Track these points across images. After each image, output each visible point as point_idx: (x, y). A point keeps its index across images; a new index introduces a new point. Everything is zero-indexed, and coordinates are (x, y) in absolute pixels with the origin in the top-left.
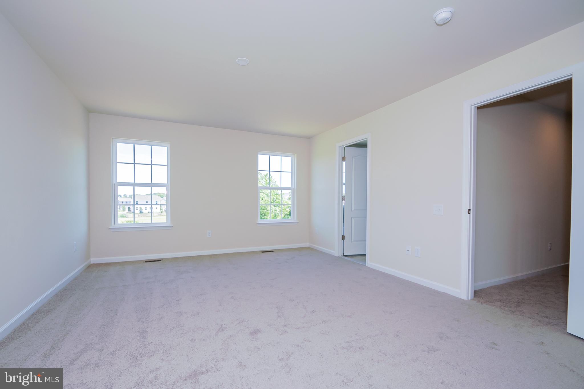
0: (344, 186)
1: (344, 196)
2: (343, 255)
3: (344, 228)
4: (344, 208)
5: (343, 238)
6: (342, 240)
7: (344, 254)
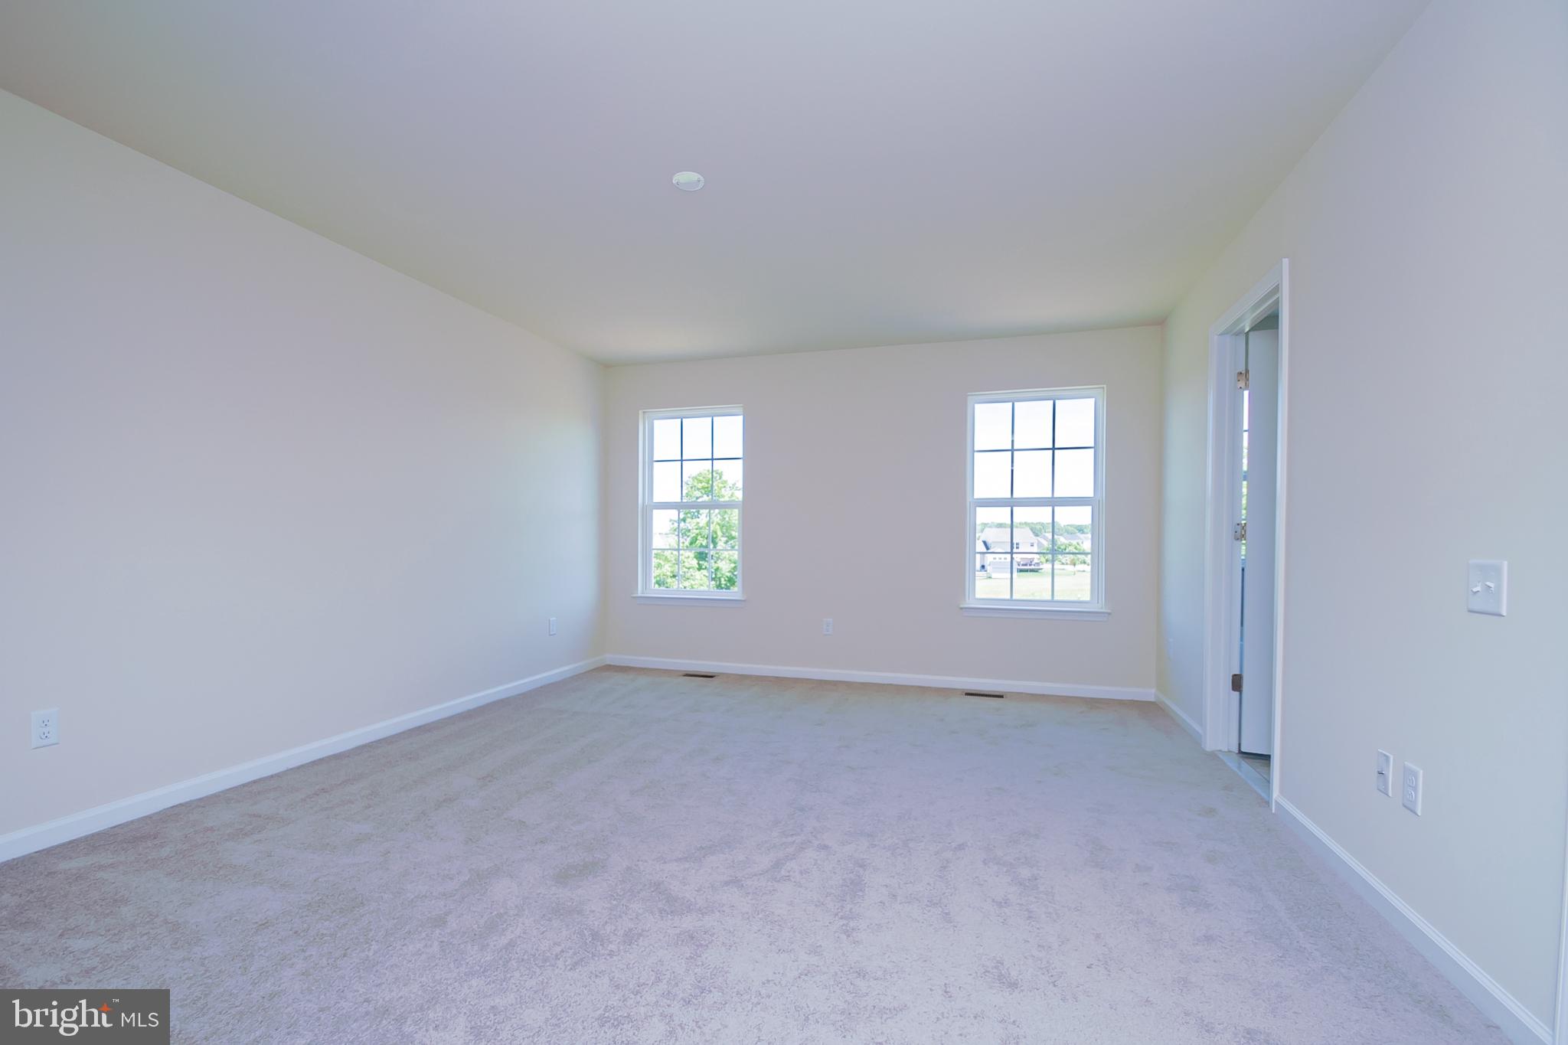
0: (1245, 483)
1: (1243, 522)
2: (1240, 752)
3: (1242, 647)
4: (1243, 570)
5: (1237, 683)
6: (1237, 693)
7: (1243, 750)
